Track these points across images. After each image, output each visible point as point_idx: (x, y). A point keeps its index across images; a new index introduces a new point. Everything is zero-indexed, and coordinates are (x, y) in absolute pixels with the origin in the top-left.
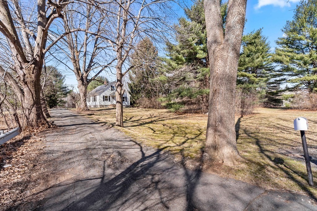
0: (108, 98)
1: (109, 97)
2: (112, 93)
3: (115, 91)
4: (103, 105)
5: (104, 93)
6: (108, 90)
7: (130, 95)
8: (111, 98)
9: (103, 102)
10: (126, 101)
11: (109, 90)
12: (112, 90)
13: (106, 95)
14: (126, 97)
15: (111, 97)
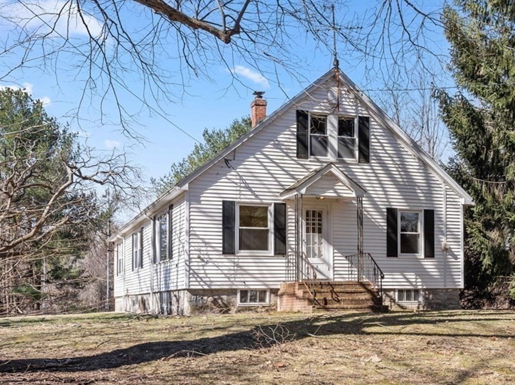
0: (271, 225)
1: (280, 210)
2: (302, 174)
3: (330, 157)
4: (219, 292)
5: (232, 175)
6: (269, 149)
7: (466, 199)
8: (291, 227)
9: (226, 262)
10: (430, 253)
11: (278, 146)
12: (303, 149)
13: (247, 198)
14: (430, 216)
15: (291, 214)
